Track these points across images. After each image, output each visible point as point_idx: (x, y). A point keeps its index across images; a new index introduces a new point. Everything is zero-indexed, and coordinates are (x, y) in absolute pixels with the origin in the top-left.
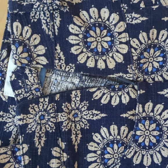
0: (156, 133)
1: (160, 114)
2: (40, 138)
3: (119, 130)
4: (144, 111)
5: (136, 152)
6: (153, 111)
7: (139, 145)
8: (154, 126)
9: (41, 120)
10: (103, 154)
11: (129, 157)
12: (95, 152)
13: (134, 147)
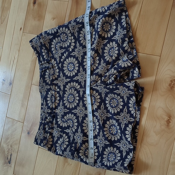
0: (66, 36)
1: (65, 30)
2: (38, 48)
3: (58, 39)
4: (60, 31)
5: (63, 44)
6: (63, 30)
7: (63, 41)
8: (65, 35)
9: (36, 43)
10: (56, 47)
11: (61, 46)
12: (53, 47)
13: (62, 43)
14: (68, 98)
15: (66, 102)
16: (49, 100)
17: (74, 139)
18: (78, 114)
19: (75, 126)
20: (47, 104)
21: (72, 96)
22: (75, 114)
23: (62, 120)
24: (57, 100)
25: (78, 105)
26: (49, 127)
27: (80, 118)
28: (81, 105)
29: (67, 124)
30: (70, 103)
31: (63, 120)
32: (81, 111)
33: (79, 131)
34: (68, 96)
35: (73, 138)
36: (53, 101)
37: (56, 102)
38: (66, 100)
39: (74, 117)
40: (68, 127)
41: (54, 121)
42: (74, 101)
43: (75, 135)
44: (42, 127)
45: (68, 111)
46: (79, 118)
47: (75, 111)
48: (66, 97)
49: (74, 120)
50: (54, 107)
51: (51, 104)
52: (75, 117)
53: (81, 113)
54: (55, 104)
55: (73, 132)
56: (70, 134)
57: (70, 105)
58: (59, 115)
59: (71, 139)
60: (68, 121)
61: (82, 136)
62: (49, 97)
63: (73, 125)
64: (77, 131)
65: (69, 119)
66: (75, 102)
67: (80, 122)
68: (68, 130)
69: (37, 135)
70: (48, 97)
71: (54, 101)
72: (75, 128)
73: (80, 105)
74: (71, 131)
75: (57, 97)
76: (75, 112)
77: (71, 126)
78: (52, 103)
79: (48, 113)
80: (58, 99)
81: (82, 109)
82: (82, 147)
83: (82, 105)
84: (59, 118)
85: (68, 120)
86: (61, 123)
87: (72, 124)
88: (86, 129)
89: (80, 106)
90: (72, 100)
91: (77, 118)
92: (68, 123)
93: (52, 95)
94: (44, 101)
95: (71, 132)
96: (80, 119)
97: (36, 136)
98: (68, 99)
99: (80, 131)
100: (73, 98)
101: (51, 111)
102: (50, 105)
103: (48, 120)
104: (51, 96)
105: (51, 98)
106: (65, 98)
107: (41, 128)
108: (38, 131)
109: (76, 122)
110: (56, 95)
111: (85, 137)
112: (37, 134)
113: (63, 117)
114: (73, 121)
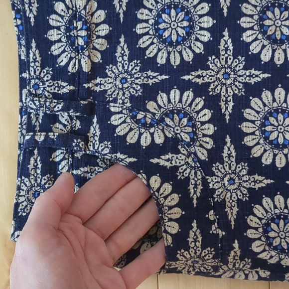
14: (157, 23)
15: (152, 43)
16: (59, 41)
17: (208, 192)
18: (215, 89)
19: (204, 136)
20: (48, 60)
21: (181, 15)
22: (201, 90)
23: (133, 117)
24: (98, 37)
25: (212, 48)
26: (73, 158)
27: (226, 102)
28: (226, 49)
29: (163, 131)
30: (171, 44)
31: (140, 116)
32: (226, 73)
33: (229, 156)
34: (159, 16)
35: (200, 187)
36: (81, 42)
37: (94, 48)
38: (147, 33)
39: (198, 100)
40: (172, 145)
41: (95, 129)
42: (189, 34)
43: (212, 174)
44: (36, 161)
45: (164, 77)
46: (222, 104)
47: (199, 77)
48: (147, 21)
49: (198, 112)
50: (86, 68)
51: (71, 59)
52: (200, 102)
53: (229, 82)
54: (89, 57)
55: (199, 160)
56: (185, 172)
57: (169, 53)
58: (115, 101)
59: (195, 192)
60: (168, 120)
61: (244, 172)
62: (58, 28)
63: (194, 133)
64: (215, 155)
65: (172, 112)
66: (197, 39)
67: (227, 117)
68: (169, 156)
69: (22, 199)
70: (53, 28)
71: (87, 43)
72: (209, 147)
73: (221, 48)
74: (190, 160)
75: (97, 25)
76: (197, 80)
77: (186, 138)
78: (78, 50)
79: (56, 96)
80: (102, 33)
81: (229, 67)
82: (251, 217)
83: (231, 48)
84: (118, 110)
85: (167, 115)
86: (131, 129)
87: (189, 129)
88: (255, 142)
89: (222, 53)
90: (182, 32)
91: (212, 102)
92: (167, 125)
93: (75, 16)
94: (34, 45)
95: (187, 163)
96: (223, 107)
97: (17, 205)
98: (157, 30)
99: (234, 154)
100: (186, 24)
101: (72, 88)
102: (63, 60)
103: (65, 126)
104: (70, 22)
105: (68, 30)
106: (145, 25)
107: (36, 168)
108: (22, 182)
109: (209, 122)
110: (92, 15)
111: (257, 177)
112: (18, 196)
113: (138, 104)
114: (191, 119)
